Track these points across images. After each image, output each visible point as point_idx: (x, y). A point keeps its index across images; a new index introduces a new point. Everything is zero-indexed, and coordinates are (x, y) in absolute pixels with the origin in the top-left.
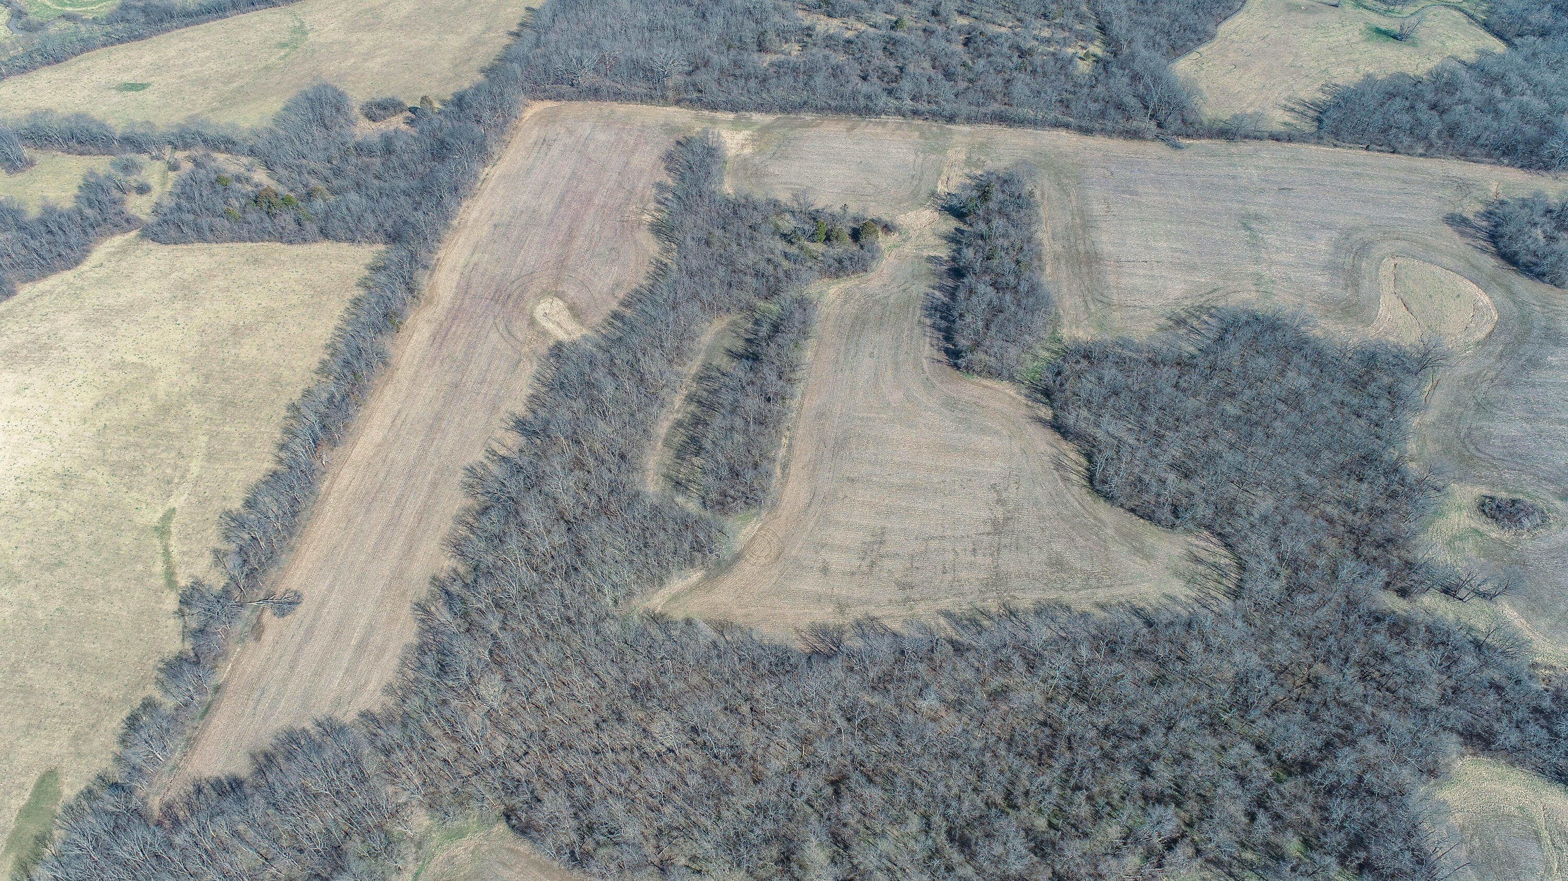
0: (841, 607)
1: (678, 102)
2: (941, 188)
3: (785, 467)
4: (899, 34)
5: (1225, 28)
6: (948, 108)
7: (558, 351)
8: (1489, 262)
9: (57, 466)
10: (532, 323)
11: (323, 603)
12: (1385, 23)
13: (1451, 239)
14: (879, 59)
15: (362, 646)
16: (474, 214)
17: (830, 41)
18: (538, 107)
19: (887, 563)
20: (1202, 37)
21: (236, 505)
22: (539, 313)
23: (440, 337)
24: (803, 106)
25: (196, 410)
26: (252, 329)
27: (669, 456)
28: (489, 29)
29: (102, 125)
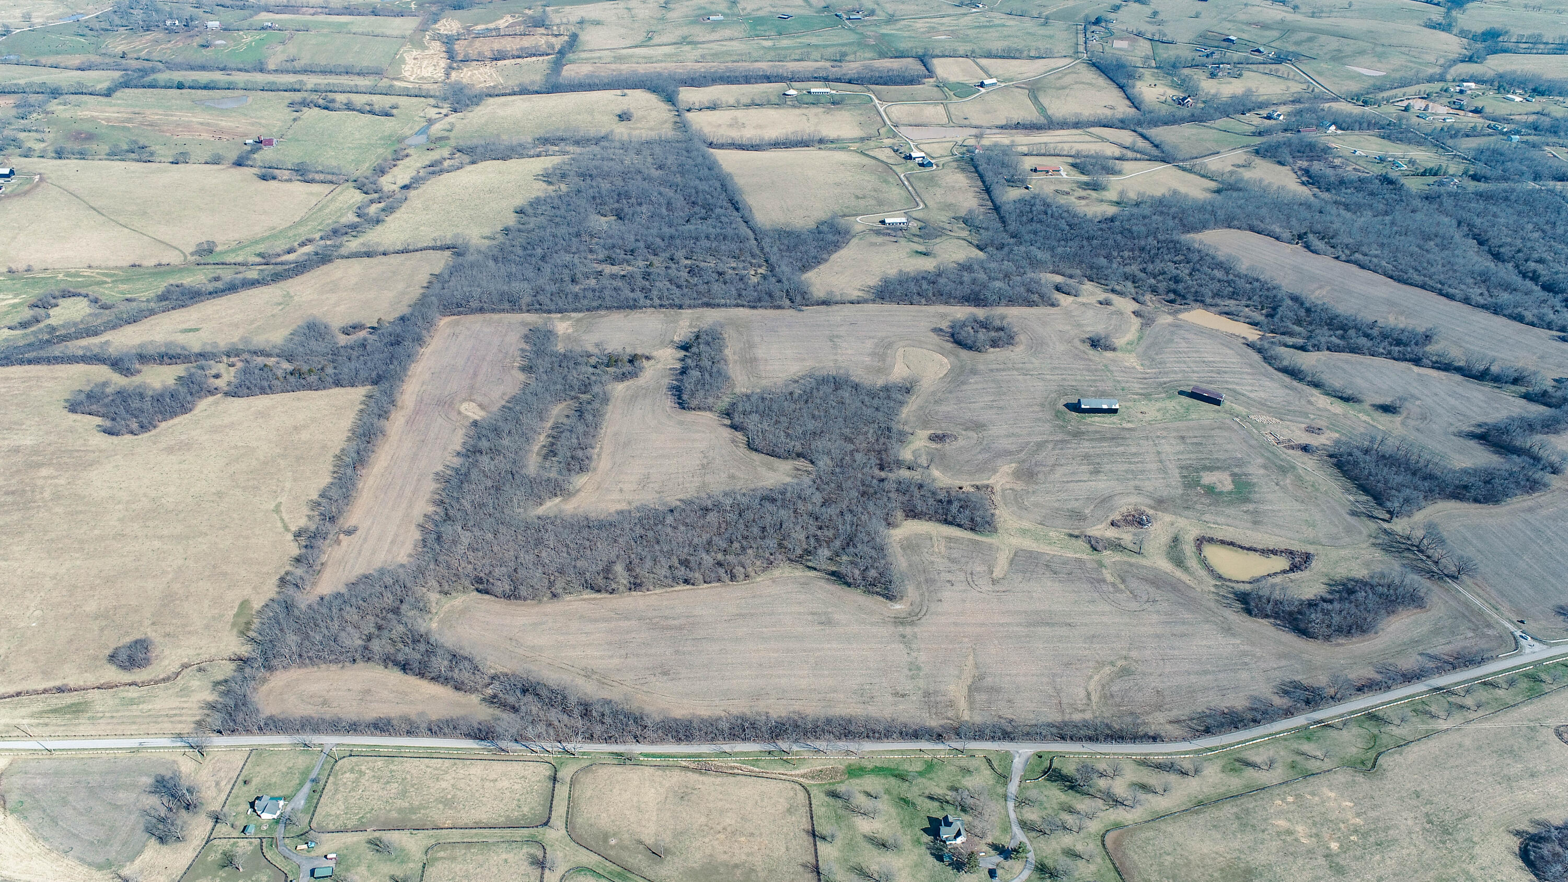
0: (629, 503)
1: (528, 311)
2: (676, 339)
3: (599, 455)
4: (651, 270)
5: (835, 256)
6: (677, 302)
7: (475, 424)
8: (950, 346)
9: (213, 490)
10: (459, 413)
11: (369, 529)
12: (921, 248)
13: (935, 338)
14: (641, 282)
15: (393, 542)
16: (420, 369)
17: (613, 276)
18: (447, 319)
19: (651, 485)
20: (818, 261)
21: (315, 497)
22: (462, 409)
23: (410, 422)
24: (598, 308)
25: (283, 463)
26: (305, 427)
27: (540, 459)
28: (409, 286)
29: (183, 348)
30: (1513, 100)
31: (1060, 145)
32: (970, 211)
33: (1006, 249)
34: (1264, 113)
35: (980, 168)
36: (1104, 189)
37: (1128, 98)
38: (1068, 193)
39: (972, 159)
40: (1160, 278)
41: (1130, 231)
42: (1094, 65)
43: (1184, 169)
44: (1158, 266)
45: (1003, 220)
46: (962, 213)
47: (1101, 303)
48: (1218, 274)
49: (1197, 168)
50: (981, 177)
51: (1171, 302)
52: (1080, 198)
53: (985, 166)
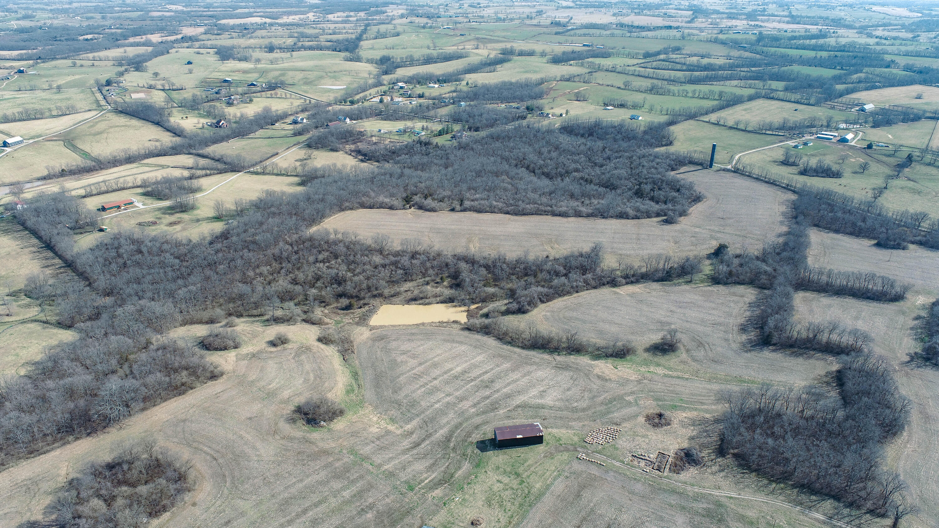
30: (434, 87)
31: (121, 180)
32: (31, 280)
33: (105, 316)
34: (289, 120)
35: (29, 224)
36: (193, 208)
37: (168, 130)
38: (154, 223)
39: (15, 217)
40: (319, 284)
41: (254, 242)
42: (121, 112)
43: (257, 173)
44: (309, 272)
45: (82, 275)
46: (21, 284)
47: (273, 344)
48: (377, 259)
49: (269, 169)
50: (35, 233)
51: (348, 307)
52: (171, 224)
53: (34, 219)
